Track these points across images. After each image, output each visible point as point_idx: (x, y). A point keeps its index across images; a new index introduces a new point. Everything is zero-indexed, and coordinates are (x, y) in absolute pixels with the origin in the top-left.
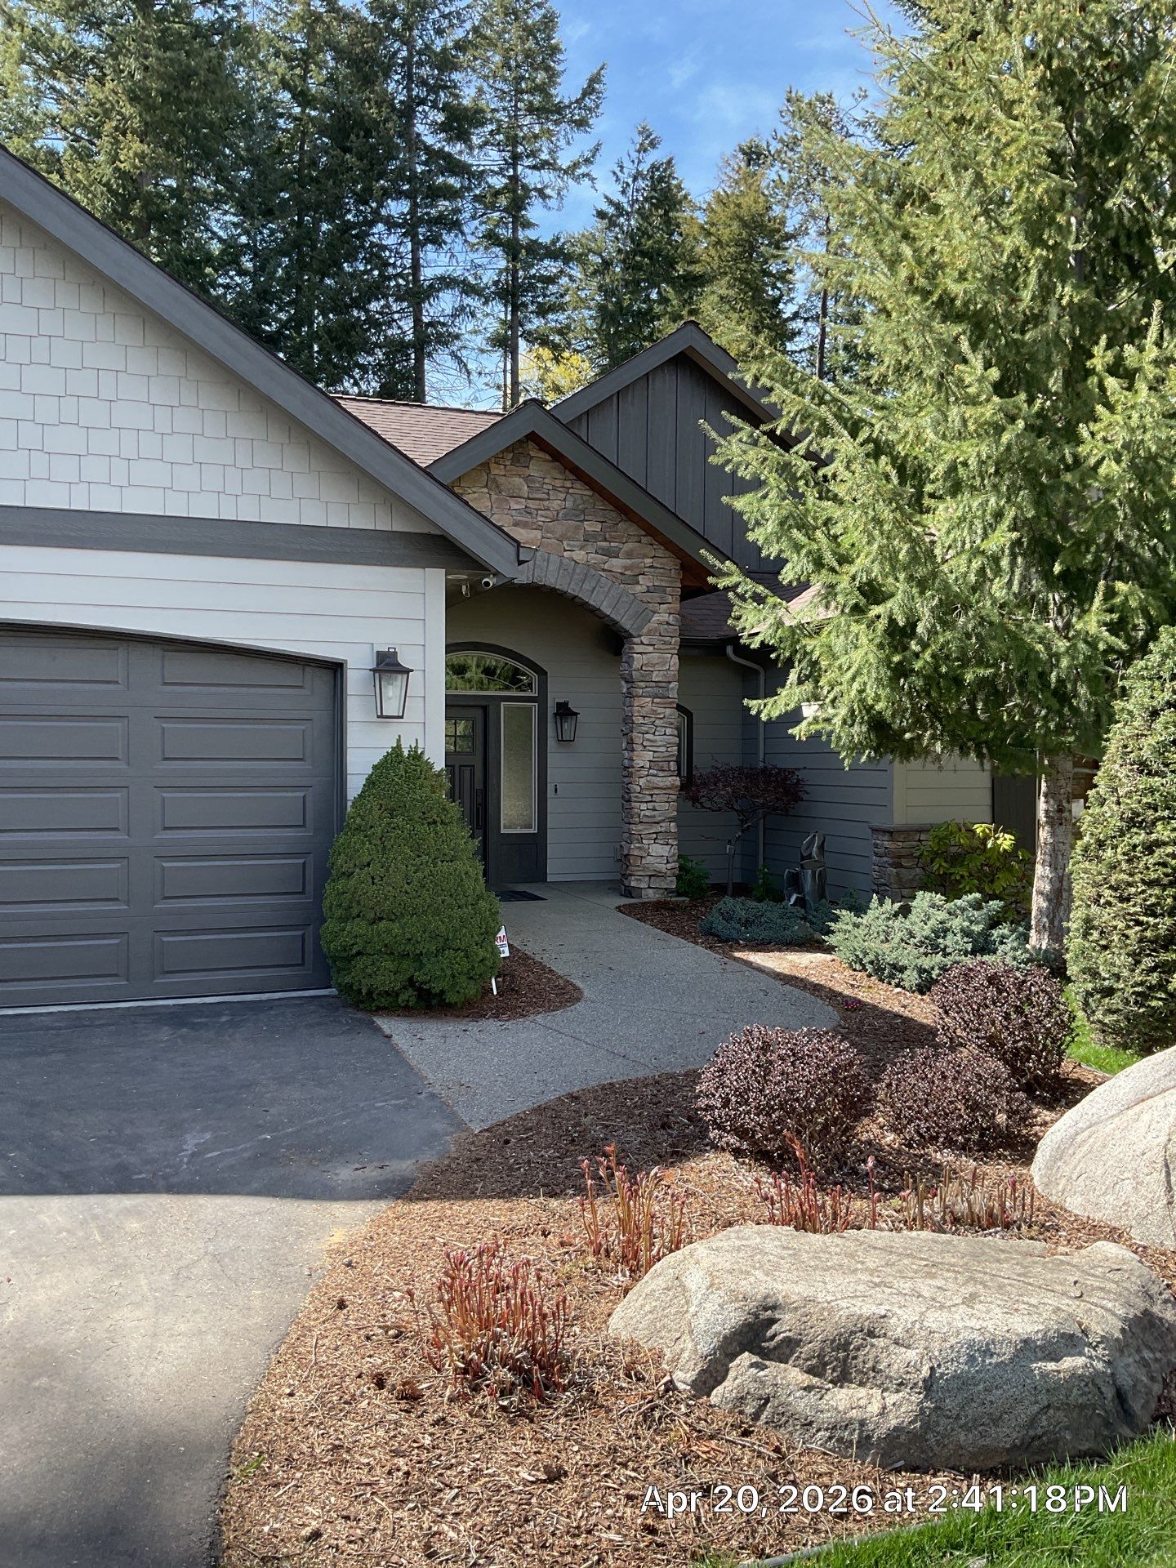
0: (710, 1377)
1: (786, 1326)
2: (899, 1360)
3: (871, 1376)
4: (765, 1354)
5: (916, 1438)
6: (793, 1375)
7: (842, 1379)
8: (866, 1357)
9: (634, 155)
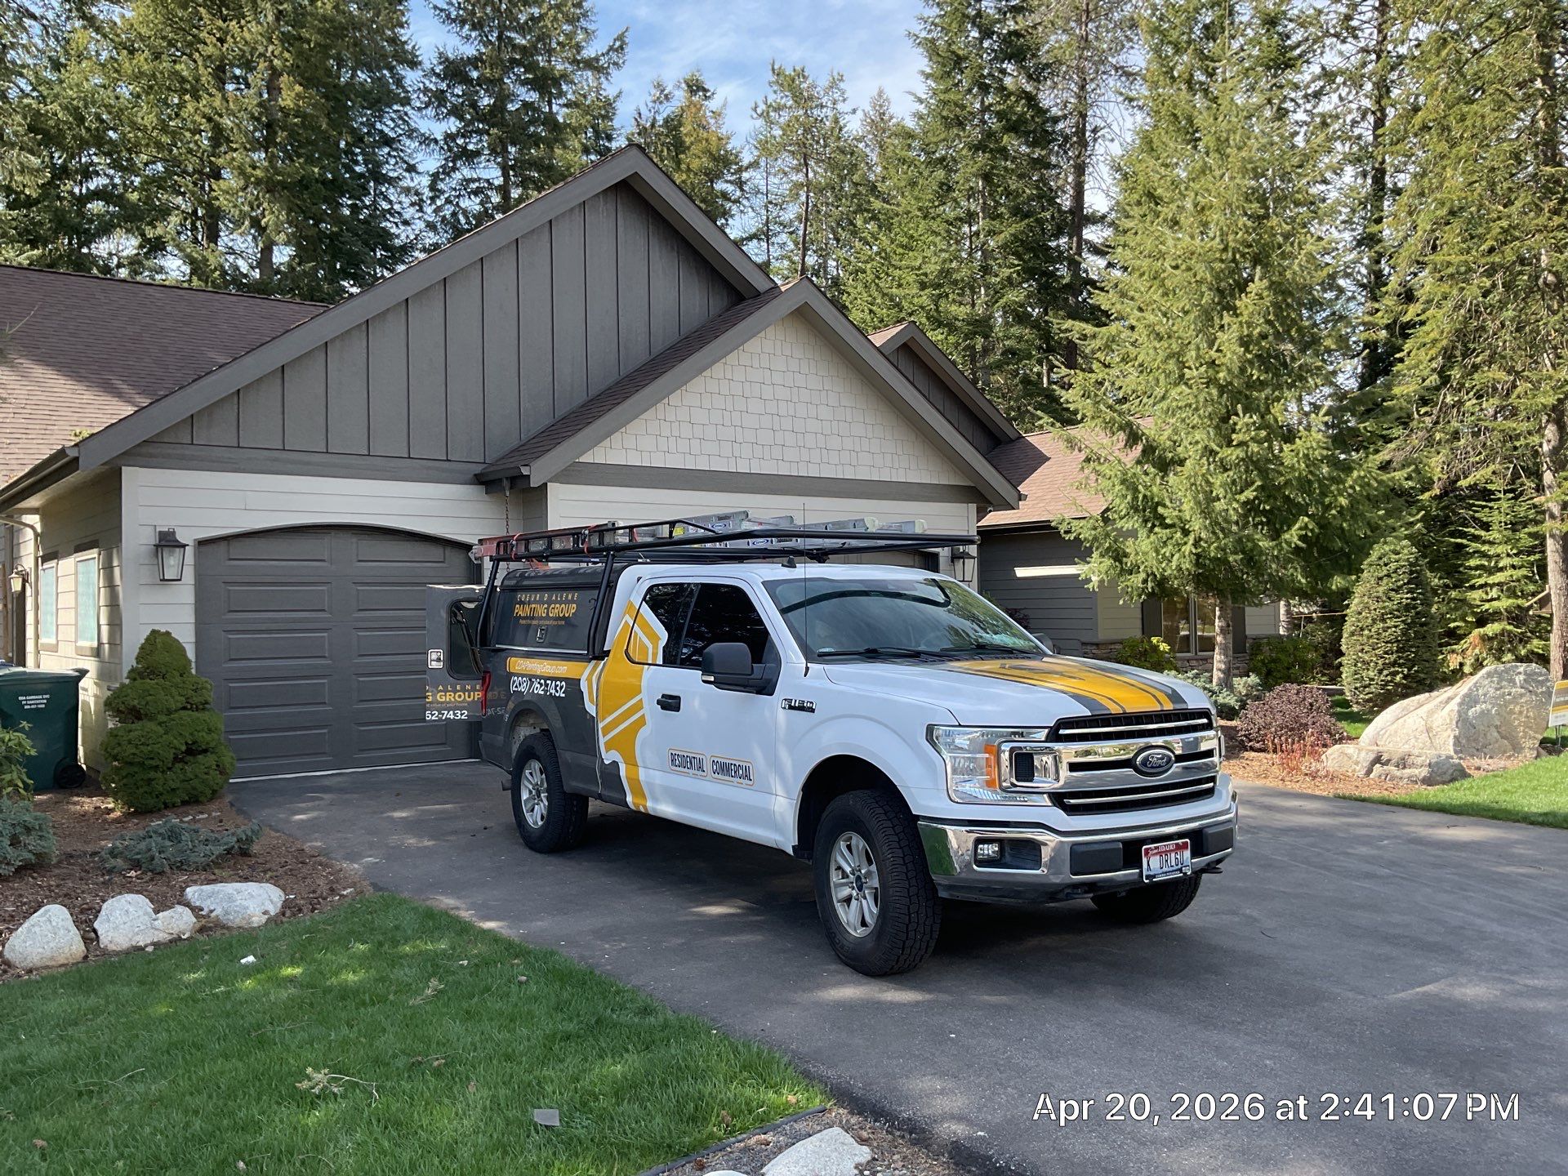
0: (1369, 772)
1: (1385, 758)
2: (1419, 761)
3: (1413, 765)
4: (1383, 764)
5: (1429, 778)
6: (1391, 768)
7: (1404, 767)
8: (1410, 761)
9: (651, 105)
